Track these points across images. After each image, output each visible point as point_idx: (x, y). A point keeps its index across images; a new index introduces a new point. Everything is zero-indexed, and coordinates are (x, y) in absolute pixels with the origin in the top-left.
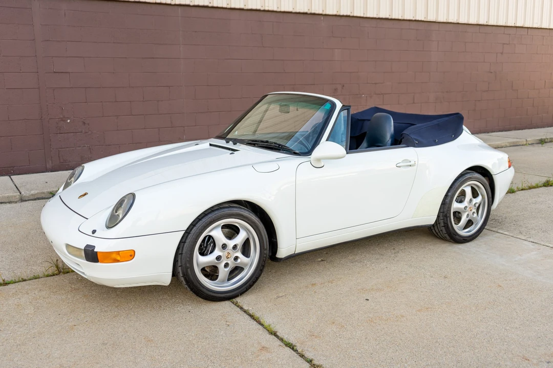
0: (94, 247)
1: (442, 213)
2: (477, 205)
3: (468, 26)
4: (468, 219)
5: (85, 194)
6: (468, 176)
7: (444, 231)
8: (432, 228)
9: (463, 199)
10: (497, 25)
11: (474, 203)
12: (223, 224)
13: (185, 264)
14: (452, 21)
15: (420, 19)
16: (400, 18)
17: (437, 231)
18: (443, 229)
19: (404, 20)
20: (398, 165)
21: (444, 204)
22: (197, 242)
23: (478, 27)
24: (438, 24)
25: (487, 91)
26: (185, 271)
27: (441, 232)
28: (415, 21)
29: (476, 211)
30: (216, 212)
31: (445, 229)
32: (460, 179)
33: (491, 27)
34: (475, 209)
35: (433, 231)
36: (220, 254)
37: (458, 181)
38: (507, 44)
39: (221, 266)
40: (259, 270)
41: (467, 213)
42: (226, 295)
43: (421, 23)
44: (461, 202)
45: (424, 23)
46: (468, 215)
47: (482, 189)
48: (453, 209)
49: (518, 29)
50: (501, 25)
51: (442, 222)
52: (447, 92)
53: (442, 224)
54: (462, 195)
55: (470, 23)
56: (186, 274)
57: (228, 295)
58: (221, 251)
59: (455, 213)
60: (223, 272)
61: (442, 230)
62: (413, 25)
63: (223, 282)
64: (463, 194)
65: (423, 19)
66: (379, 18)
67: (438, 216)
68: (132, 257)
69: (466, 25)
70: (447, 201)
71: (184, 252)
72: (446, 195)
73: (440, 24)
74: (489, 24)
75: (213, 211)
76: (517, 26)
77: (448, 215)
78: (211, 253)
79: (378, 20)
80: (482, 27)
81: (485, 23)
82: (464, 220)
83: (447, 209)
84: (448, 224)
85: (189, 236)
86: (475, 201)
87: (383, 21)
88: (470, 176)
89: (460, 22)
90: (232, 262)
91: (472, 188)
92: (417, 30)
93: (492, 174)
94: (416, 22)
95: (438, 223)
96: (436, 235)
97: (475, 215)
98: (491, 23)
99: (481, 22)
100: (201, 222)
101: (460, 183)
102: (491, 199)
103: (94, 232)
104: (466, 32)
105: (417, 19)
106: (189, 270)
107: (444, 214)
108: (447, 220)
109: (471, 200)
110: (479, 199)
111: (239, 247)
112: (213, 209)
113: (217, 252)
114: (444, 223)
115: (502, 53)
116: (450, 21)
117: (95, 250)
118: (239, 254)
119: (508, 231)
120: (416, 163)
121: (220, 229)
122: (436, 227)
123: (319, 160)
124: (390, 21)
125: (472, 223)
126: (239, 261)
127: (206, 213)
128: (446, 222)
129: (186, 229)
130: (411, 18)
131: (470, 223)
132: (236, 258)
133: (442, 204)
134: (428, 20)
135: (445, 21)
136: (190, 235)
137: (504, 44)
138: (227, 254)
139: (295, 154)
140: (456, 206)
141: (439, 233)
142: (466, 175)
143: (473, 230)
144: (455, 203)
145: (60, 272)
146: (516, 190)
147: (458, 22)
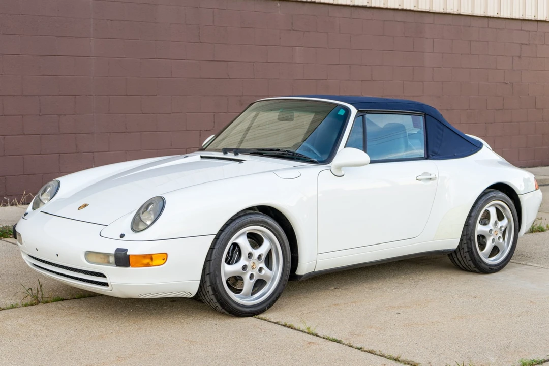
0: (127, 250)
1: (465, 236)
2: (503, 229)
3: (472, 18)
4: (493, 244)
5: (86, 205)
6: (492, 194)
7: (468, 258)
8: (454, 255)
9: (487, 222)
10: (512, 17)
11: (499, 227)
12: (248, 232)
13: (214, 271)
14: (452, 12)
15: (408, 8)
16: (382, 6)
17: (460, 259)
18: (467, 255)
19: (387, 9)
20: (418, 178)
21: (467, 226)
22: (225, 248)
23: (486, 20)
24: (432, 15)
25: (502, 109)
26: (213, 280)
27: (464, 259)
28: (402, 10)
29: (501, 236)
30: (243, 218)
31: (470, 255)
32: (483, 198)
33: (504, 21)
34: (501, 233)
35: (456, 259)
36: (247, 263)
37: (481, 200)
38: (526, 44)
39: (246, 277)
40: (281, 285)
41: (492, 238)
42: (250, 309)
43: (411, 13)
44: (485, 224)
45: (413, 13)
46: (493, 239)
47: (507, 210)
48: (477, 232)
49: (539, 23)
50: (517, 17)
51: (465, 246)
52: (447, 110)
53: (466, 249)
54: (486, 218)
55: (475, 15)
56: (214, 282)
57: (253, 309)
58: (247, 260)
59: (479, 236)
60: (248, 284)
61: (465, 257)
62: (399, 17)
63: (246, 296)
64: (487, 215)
65: (412, 8)
66: (354, 6)
67: (461, 240)
68: (164, 261)
69: (469, 17)
70: (470, 221)
71: (213, 258)
72: (469, 216)
73: (436, 15)
74: (501, 17)
75: (240, 217)
76: (539, 19)
77: (472, 238)
78: (236, 262)
79: (353, 8)
80: (492, 19)
81: (496, 15)
82: (489, 246)
83: (470, 230)
84: (472, 249)
85: (218, 242)
86: (500, 224)
87: (359, 9)
88: (494, 195)
89: (462, 13)
90: (256, 273)
91: (497, 209)
92: (404, 22)
93: (518, 193)
94: (404, 12)
95: (460, 248)
96: (459, 264)
97: (501, 240)
98: (504, 14)
99: (490, 14)
100: (229, 227)
101: (484, 202)
102: (518, 223)
103: (122, 236)
104: (469, 27)
105: (405, 8)
106: (217, 278)
107: (468, 238)
108: (471, 244)
109: (496, 223)
110: (504, 222)
111: (263, 257)
112: (239, 215)
113: (243, 261)
114: (468, 248)
115: (520, 57)
116: (449, 11)
117: (128, 253)
118: (263, 265)
119: (538, 264)
120: (437, 176)
121: (245, 237)
122: (458, 254)
123: (339, 168)
124: (369, 10)
125: (498, 251)
126: (263, 272)
127: (234, 218)
128: (470, 246)
129: (216, 233)
130: (397, 6)
131: (495, 250)
132: (261, 270)
133: (465, 226)
134: (419, 10)
135: (442, 11)
136: (219, 240)
137: (522, 44)
138: (252, 264)
139: (312, 162)
140: (480, 229)
141: (462, 262)
142: (490, 194)
143: (499, 259)
144: (479, 225)
145: (38, 303)
146: (546, 228)
147: (459, 12)
